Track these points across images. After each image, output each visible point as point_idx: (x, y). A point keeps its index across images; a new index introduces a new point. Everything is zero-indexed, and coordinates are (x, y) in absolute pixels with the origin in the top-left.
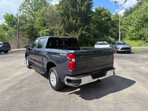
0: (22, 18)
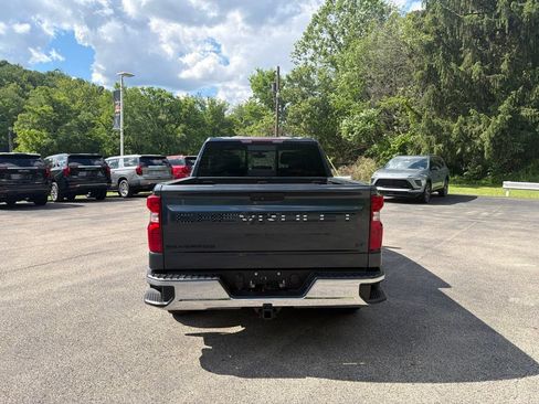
0: (296, 80)
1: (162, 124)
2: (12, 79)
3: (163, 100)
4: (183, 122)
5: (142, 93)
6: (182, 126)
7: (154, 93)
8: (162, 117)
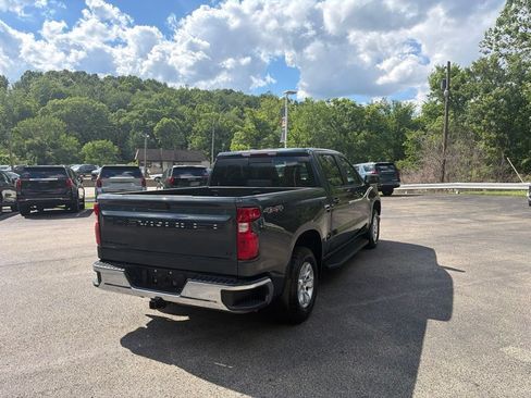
0: (479, 73)
1: (345, 132)
2: (235, 104)
3: (346, 110)
4: (364, 129)
5: (327, 104)
6: (364, 133)
7: (338, 103)
8: (345, 125)
